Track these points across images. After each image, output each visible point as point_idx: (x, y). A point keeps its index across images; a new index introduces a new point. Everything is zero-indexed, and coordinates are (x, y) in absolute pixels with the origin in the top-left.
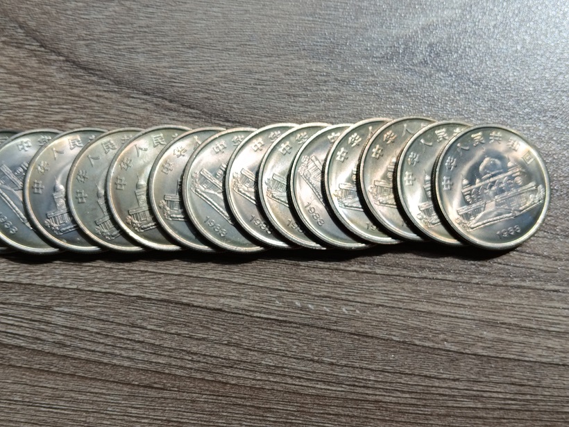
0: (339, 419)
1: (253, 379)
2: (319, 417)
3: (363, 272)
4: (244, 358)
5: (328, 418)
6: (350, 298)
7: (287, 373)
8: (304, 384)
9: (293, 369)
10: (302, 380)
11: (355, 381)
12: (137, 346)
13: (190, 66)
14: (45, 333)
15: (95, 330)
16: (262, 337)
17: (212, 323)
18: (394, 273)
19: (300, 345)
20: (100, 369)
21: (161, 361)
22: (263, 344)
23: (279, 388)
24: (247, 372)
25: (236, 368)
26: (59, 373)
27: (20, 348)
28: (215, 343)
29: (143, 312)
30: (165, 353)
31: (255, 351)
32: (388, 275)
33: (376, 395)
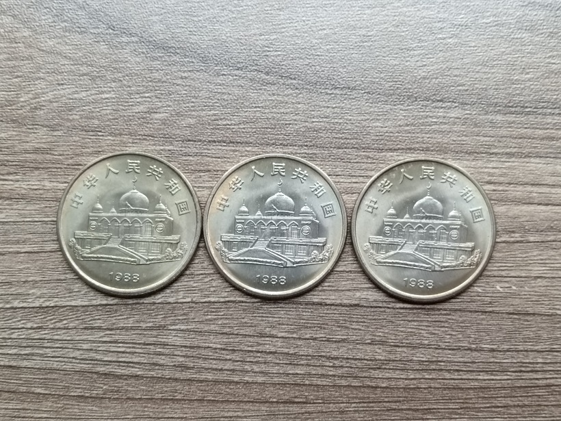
0: (509, 411)
1: (406, 379)
2: (486, 411)
3: (514, 242)
4: (392, 357)
5: (497, 412)
6: (503, 273)
7: (443, 368)
8: (464, 377)
9: (450, 362)
10: (461, 373)
11: (521, 366)
12: (269, 358)
13: (283, 30)
14: (163, 357)
15: (219, 346)
16: (410, 330)
17: (350, 322)
18: (549, 239)
19: (454, 333)
20: (231, 389)
21: (299, 372)
22: (411, 338)
23: (437, 386)
24: (398, 372)
25: (385, 369)
26: (185, 400)
27: (136, 377)
28: (357, 344)
29: (271, 319)
30: (302, 362)
31: (404, 346)
32: (542, 242)
33: (547, 379)
